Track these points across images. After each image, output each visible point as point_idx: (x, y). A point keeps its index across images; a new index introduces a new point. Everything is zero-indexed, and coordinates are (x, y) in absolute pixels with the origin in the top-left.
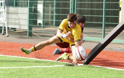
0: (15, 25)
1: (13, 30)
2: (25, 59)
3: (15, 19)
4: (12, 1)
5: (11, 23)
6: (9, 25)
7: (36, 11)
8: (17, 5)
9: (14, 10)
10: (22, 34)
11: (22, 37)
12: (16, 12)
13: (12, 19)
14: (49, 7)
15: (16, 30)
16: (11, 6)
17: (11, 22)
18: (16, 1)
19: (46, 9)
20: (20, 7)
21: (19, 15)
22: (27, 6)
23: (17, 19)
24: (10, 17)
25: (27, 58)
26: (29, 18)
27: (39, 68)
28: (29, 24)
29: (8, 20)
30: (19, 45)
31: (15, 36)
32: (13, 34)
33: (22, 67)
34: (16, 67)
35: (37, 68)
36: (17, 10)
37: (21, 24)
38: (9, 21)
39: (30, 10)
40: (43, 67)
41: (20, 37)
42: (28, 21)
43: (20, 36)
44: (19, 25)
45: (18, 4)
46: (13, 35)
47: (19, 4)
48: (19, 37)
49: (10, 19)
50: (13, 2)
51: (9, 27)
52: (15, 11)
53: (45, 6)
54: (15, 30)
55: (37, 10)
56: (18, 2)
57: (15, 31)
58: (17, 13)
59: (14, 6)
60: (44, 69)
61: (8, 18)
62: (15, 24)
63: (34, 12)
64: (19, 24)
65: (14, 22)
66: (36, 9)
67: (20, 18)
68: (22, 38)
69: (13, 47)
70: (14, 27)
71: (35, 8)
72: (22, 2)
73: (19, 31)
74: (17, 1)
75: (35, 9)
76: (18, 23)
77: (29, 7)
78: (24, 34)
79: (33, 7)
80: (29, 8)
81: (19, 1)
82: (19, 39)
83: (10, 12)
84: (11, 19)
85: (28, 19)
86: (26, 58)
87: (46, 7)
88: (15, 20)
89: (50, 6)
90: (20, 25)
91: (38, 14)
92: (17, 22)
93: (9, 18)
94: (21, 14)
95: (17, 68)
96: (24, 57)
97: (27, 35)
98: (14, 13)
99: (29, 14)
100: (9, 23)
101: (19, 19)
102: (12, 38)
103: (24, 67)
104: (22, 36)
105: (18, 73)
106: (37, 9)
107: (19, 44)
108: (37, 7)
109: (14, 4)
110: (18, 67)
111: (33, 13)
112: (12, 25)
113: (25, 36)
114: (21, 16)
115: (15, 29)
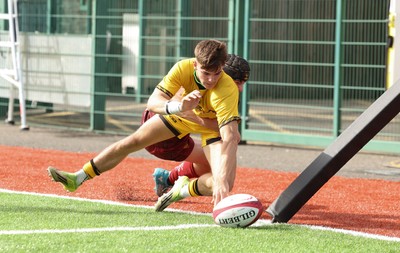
0: (50, 92)
1: (44, 109)
2: (82, 203)
3: (50, 73)
4: (39, 15)
5: (36, 85)
6: (30, 93)
7: (117, 47)
8: (55, 28)
9: (45, 44)
10: (72, 120)
11: (71, 131)
12: (53, 51)
13: (40, 75)
14: (159, 35)
15: (54, 108)
16: (37, 32)
17: (38, 82)
18: (54, 16)
19: (150, 40)
20: (66, 34)
21: (63, 59)
22: (90, 32)
23: (56, 73)
24: (35, 68)
25: (89, 200)
26: (96, 71)
27: (128, 232)
28: (96, 90)
29: (27, 77)
30: (63, 157)
31: (50, 128)
32: (45, 124)
33: (73, 231)
34: (52, 231)
35: (123, 232)
36: (58, 43)
37: (68, 89)
38: (31, 81)
39: (99, 45)
40: (142, 228)
41: (66, 132)
42: (93, 79)
43: (65, 128)
44: (63, 92)
45: (60, 26)
46: (43, 126)
47: (64, 23)
48: (62, 132)
49: (34, 74)
50: (44, 19)
51: (30, 99)
52: (49, 48)
53: (148, 31)
54: (50, 108)
55: (121, 45)
56: (61, 19)
57: (51, 111)
58: (57, 55)
59: (45, 32)
60: (145, 235)
61: (27, 71)
62: (50, 89)
63: (111, 52)
64: (63, 90)
65: (46, 82)
66: (119, 42)
67: (65, 70)
68: (74, 136)
69: (43, 164)
70: (45, 98)
71: (115, 37)
72: (73, 19)
73: (63, 114)
74: (58, 16)
75: (113, 41)
76: (60, 88)
77: (96, 33)
78: (78, 121)
79: (109, 36)
80: (96, 39)
81: (63, 16)
82: (65, 139)
83: (33, 50)
84: (37, 72)
85: (93, 73)
86: (85, 199)
87: (150, 35)
88: (50, 78)
89: (164, 31)
90: (67, 93)
91: (123, 56)
92: (57, 82)
93: (29, 69)
94: (69, 58)
95: (58, 234)
96: (81, 196)
97: (89, 124)
98: (48, 55)
99: (96, 58)
100: (30, 88)
101: (61, 73)
102: (41, 134)
103: (78, 230)
104: (72, 129)
105: (59, 248)
106: (121, 39)
107: (62, 155)
108: (121, 34)
109: (46, 25)
110: (61, 228)
111: (107, 55)
112: (40, 93)
113: (81, 129)
114: (68, 64)
115: (51, 105)
